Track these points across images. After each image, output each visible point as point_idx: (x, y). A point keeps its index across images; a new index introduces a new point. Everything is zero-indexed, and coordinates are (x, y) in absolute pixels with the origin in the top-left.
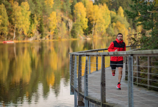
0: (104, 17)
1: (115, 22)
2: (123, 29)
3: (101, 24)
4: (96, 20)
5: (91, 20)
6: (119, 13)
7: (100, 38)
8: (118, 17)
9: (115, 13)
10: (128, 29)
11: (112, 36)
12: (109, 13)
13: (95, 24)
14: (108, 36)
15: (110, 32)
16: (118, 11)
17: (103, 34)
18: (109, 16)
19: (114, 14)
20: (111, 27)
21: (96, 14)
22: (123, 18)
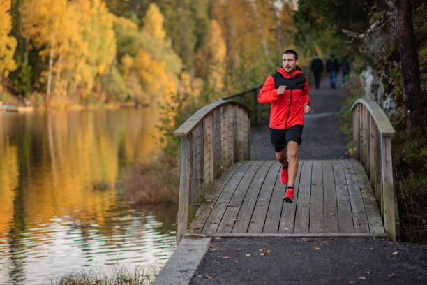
0: (84, 34)
1: (133, 55)
2: (159, 77)
3: (76, 58)
4: (59, 44)
5: (39, 47)
6: (147, 26)
7: (77, 107)
8: (143, 37)
9: (134, 26)
10: (180, 77)
11: (118, 99)
12: (110, 25)
13: (56, 60)
14: (107, 102)
15: (111, 87)
16: (144, 20)
17: (87, 92)
18: (111, 34)
19: (129, 28)
20: (115, 72)
21: (56, 25)
22: (162, 42)
